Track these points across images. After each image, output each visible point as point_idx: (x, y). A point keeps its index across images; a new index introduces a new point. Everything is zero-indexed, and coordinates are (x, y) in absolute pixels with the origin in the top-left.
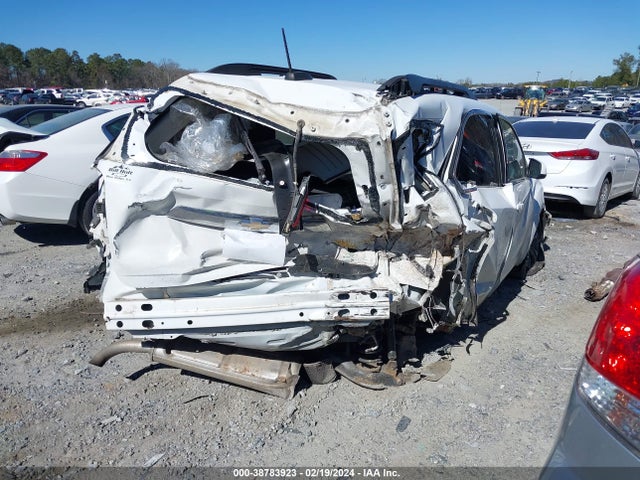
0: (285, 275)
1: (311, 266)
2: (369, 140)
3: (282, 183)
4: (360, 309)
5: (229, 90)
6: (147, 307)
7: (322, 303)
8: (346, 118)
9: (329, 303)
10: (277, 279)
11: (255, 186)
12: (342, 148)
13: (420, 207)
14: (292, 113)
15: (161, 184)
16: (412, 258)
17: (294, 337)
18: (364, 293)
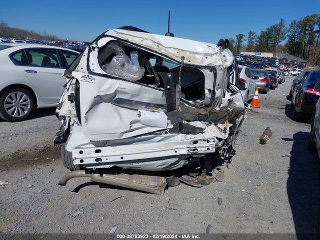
0: (166, 133)
1: (180, 128)
2: (217, 67)
3: (168, 87)
4: (203, 148)
5: (141, 39)
6: (98, 151)
7: (185, 146)
8: (206, 56)
9: (188, 146)
10: (163, 135)
11: (154, 88)
12: (203, 71)
13: (229, 100)
14: (178, 52)
15: (110, 86)
16: (216, 125)
17: (170, 163)
18: (204, 140)
